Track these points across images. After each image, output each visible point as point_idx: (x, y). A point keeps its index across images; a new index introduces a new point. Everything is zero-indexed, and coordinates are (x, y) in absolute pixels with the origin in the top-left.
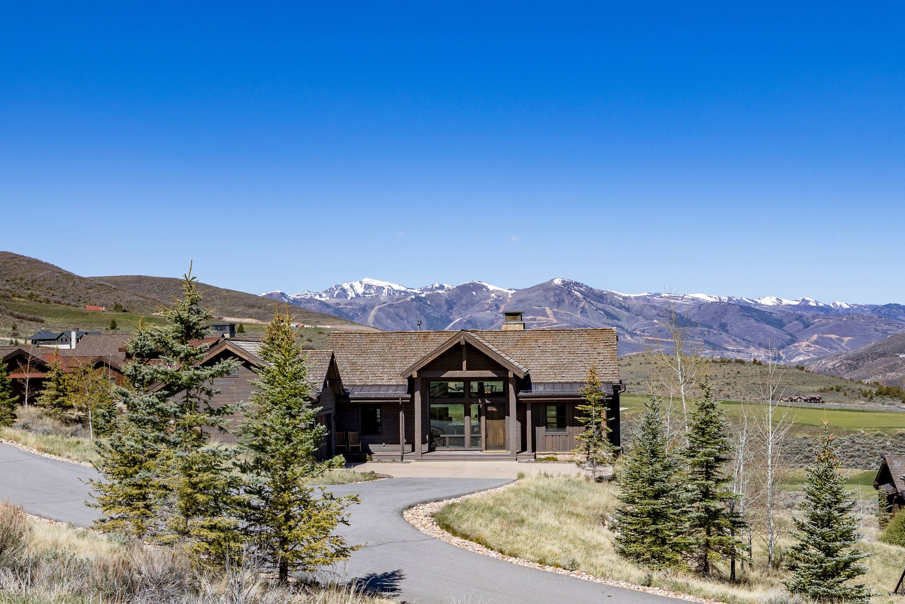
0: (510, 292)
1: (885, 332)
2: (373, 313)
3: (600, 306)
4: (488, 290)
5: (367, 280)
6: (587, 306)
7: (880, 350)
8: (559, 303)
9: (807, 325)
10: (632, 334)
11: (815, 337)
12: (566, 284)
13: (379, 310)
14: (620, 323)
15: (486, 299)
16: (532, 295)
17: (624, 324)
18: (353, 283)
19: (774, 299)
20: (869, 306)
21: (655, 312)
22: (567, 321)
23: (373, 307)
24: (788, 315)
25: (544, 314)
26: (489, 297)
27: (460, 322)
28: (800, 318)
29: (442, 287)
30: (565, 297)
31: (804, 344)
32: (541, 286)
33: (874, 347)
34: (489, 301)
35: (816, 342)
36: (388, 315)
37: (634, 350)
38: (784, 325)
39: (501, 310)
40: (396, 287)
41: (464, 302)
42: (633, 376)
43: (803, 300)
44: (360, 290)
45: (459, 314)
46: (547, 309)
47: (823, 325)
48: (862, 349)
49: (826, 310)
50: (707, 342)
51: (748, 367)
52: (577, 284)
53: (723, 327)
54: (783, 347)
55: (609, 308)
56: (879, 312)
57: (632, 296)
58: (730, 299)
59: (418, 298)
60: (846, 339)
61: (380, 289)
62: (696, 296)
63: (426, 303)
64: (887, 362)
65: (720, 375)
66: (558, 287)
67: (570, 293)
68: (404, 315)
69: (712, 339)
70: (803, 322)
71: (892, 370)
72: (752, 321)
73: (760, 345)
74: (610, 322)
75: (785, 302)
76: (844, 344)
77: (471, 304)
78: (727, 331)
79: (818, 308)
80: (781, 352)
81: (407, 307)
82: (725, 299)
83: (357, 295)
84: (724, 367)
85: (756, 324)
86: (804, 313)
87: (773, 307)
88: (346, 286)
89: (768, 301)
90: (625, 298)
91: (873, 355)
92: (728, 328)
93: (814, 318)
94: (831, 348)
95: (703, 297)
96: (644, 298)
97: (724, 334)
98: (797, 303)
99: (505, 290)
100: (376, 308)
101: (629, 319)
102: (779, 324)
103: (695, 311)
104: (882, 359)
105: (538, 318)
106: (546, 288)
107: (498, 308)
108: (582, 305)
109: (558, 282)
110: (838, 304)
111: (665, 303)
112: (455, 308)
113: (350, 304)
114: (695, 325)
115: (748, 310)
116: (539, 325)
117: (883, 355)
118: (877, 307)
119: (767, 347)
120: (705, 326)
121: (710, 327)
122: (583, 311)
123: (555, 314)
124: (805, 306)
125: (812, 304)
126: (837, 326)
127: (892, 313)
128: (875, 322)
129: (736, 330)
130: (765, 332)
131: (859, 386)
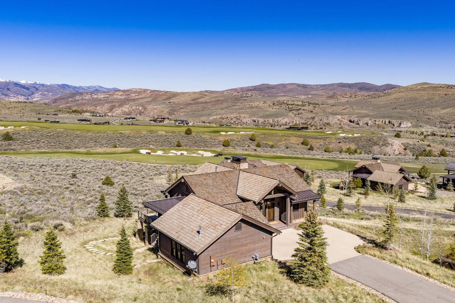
1: (62, 92)
7: (62, 97)
9: (37, 89)
11: (40, 93)
19: (25, 81)
20: (57, 84)
24: (30, 86)
28: (35, 87)
31: (37, 95)
33: (61, 96)
35: (40, 94)
38: (29, 89)
43: (35, 82)
47: (43, 89)
48: (56, 97)
49: (43, 85)
50: (3, 94)
51: (28, 104)
53: (8, 89)
54: (30, 96)
56: (60, 86)
58: (10, 81)
60: (50, 94)
64: (65, 101)
65: (19, 106)
69: (5, 93)
70: (36, 89)
71: (68, 104)
72: (18, 88)
73: (22, 95)
75: (29, 82)
76: (49, 95)
78: (10, 91)
79: (40, 84)
80: (29, 97)
82: (8, 81)
84: (20, 104)
85: (20, 89)
86: (36, 86)
87: (26, 84)
89: (23, 82)
91: (61, 99)
92: (10, 89)
93: (39, 87)
94: (45, 96)
97: (9, 91)
98: (33, 83)
102: (28, 89)
104: (64, 100)
110: (47, 83)
115: (16, 84)
117: (64, 99)
118: (59, 85)
119: (24, 96)
121: (3, 89)
124: (36, 84)
125: (38, 83)
126: (47, 90)
127: (64, 86)
128: (59, 89)
129: (13, 90)
130: (23, 91)
131: (66, 110)
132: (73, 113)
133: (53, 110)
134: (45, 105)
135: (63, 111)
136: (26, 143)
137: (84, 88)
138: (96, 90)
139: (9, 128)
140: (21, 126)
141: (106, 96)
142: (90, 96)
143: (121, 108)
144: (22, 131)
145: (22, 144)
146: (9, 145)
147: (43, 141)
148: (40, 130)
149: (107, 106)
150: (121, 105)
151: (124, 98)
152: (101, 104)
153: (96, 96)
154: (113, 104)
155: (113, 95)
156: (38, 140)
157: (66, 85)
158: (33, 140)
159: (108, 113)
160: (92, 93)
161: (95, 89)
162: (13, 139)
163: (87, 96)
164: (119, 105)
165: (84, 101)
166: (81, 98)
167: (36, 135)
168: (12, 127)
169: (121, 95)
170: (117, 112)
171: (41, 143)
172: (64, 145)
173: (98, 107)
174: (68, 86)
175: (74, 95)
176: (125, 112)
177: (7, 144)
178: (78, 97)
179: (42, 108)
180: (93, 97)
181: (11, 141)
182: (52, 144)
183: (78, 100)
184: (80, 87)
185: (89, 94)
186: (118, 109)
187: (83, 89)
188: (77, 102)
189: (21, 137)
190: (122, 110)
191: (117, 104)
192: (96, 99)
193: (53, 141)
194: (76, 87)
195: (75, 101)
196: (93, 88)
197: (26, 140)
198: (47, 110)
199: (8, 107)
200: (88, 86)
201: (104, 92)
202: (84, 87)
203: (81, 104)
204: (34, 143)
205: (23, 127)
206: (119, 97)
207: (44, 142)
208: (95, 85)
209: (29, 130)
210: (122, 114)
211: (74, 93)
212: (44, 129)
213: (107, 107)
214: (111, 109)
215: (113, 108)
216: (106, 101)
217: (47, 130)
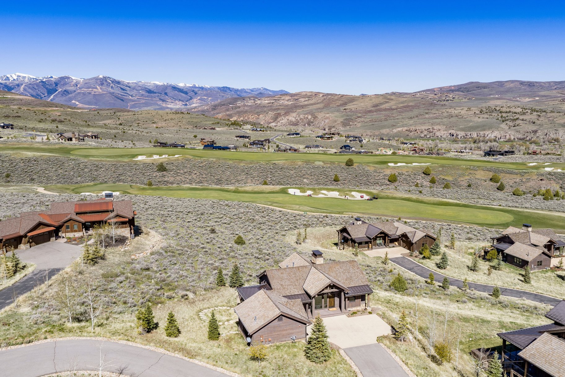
0: (82, 80)
1: (223, 96)
2: (23, 87)
3: (119, 86)
4: (72, 79)
5: (18, 74)
6: (113, 86)
8: (102, 84)
10: (132, 96)
11: (199, 98)
12: (105, 78)
13: (25, 86)
14: (127, 92)
15: (71, 82)
16: (91, 81)
17: (128, 92)
18: (12, 75)
19: (183, 84)
20: (217, 87)
21: (140, 88)
22: (106, 91)
23: (22, 84)
24: (189, 90)
25: (96, 88)
26: (73, 82)
27: (61, 91)
28: (193, 91)
29: (52, 77)
30: (105, 82)
31: (195, 100)
32: (94, 78)
33: (221, 102)
34: (73, 83)
35: (199, 99)
36: (29, 88)
37: (133, 102)
38: (188, 93)
39: (78, 87)
40: (32, 77)
41: (62, 83)
42: (144, 118)
43: (194, 85)
44: (15, 78)
45: (61, 88)
46: (98, 87)
47: (202, 94)
48: (216, 102)
49: (202, 88)
50: (160, 99)
51: (185, 115)
52: (109, 78)
53: (166, 94)
54: (188, 101)
55: (122, 87)
56: (220, 89)
57: (131, 82)
58: (167, 84)
59: (42, 82)
60: (210, 98)
61: (24, 77)
62: (155, 82)
63: (45, 83)
64: (225, 108)
66: (101, 79)
67: (106, 80)
68: (37, 88)
69: (162, 98)
70: (195, 93)
71: (228, 111)
72: (176, 92)
73: (180, 100)
74: (123, 91)
75: (188, 85)
76: (209, 100)
77: (65, 84)
78: (167, 95)
79: (199, 88)
80: (187, 103)
81: (37, 85)
82: (166, 84)
83: (14, 80)
84: (177, 115)
85: (178, 93)
86: (194, 89)
87: (184, 87)
88: (8, 76)
89: (181, 85)
90: (128, 83)
91: (221, 105)
92: (168, 94)
93: (198, 91)
94: (205, 101)
95: (158, 83)
96: (135, 83)
98: (192, 86)
99: (79, 79)
100: (24, 85)
101: (130, 91)
102: (186, 93)
103: (155, 88)
104: (224, 106)
105: (94, 90)
106: (96, 79)
107: (77, 86)
108: (111, 85)
109: (101, 76)
110: (206, 86)
111: (143, 85)
112: (59, 85)
113: (12, 83)
114: (155, 93)
115: (174, 88)
116: (95, 92)
117: (224, 105)
118: (219, 87)
119: (182, 101)
120: (159, 93)
121: (161, 94)
122: (112, 87)
123: (101, 88)
124: (194, 87)
125: (197, 86)
126: (206, 94)
127: (225, 89)
128: (219, 93)
129: (171, 95)
130: (181, 96)
131: (224, 121)
132: (231, 126)
133: (211, 123)
134: (203, 116)
135: (222, 124)
136: (179, 174)
137: (247, 91)
138: (261, 93)
139: (164, 156)
140: (174, 155)
141: (271, 101)
142: (253, 101)
143: (287, 117)
144: (175, 160)
145: (175, 176)
146: (163, 176)
147: (195, 172)
148: (193, 160)
149: (271, 114)
150: (287, 114)
151: (292, 104)
152: (265, 112)
153: (259, 102)
154: (279, 112)
155: (279, 100)
156: (190, 172)
157: (227, 87)
158: (185, 171)
159: (272, 122)
160: (255, 98)
161: (259, 92)
162: (167, 170)
163: (250, 101)
164: (285, 113)
165: (246, 108)
166: (243, 103)
167: (189, 166)
168: (167, 156)
169: (288, 100)
170: (282, 121)
171: (193, 175)
172: (216, 177)
173: (261, 116)
174: (229, 88)
175: (235, 100)
176: (291, 121)
177: (161, 175)
178: (239, 103)
180: (256, 102)
181: (164, 172)
182: (204, 176)
183: (239, 107)
184: (243, 91)
185: (252, 99)
186: (284, 118)
187: (246, 92)
188: (238, 110)
189: (174, 168)
190: (288, 120)
191: (283, 112)
192: (259, 106)
193: (205, 172)
194: (238, 90)
195: (236, 108)
196: (257, 90)
197: (179, 171)
200: (251, 88)
201: (269, 96)
202: (247, 89)
203: (242, 111)
204: (186, 174)
205: (176, 156)
206: (286, 103)
207: (196, 174)
208: (260, 87)
209: (182, 159)
210: (287, 124)
211: (235, 98)
212: (197, 158)
213: (271, 116)
214: (275, 119)
215: (277, 117)
216: (270, 108)
217: (200, 159)
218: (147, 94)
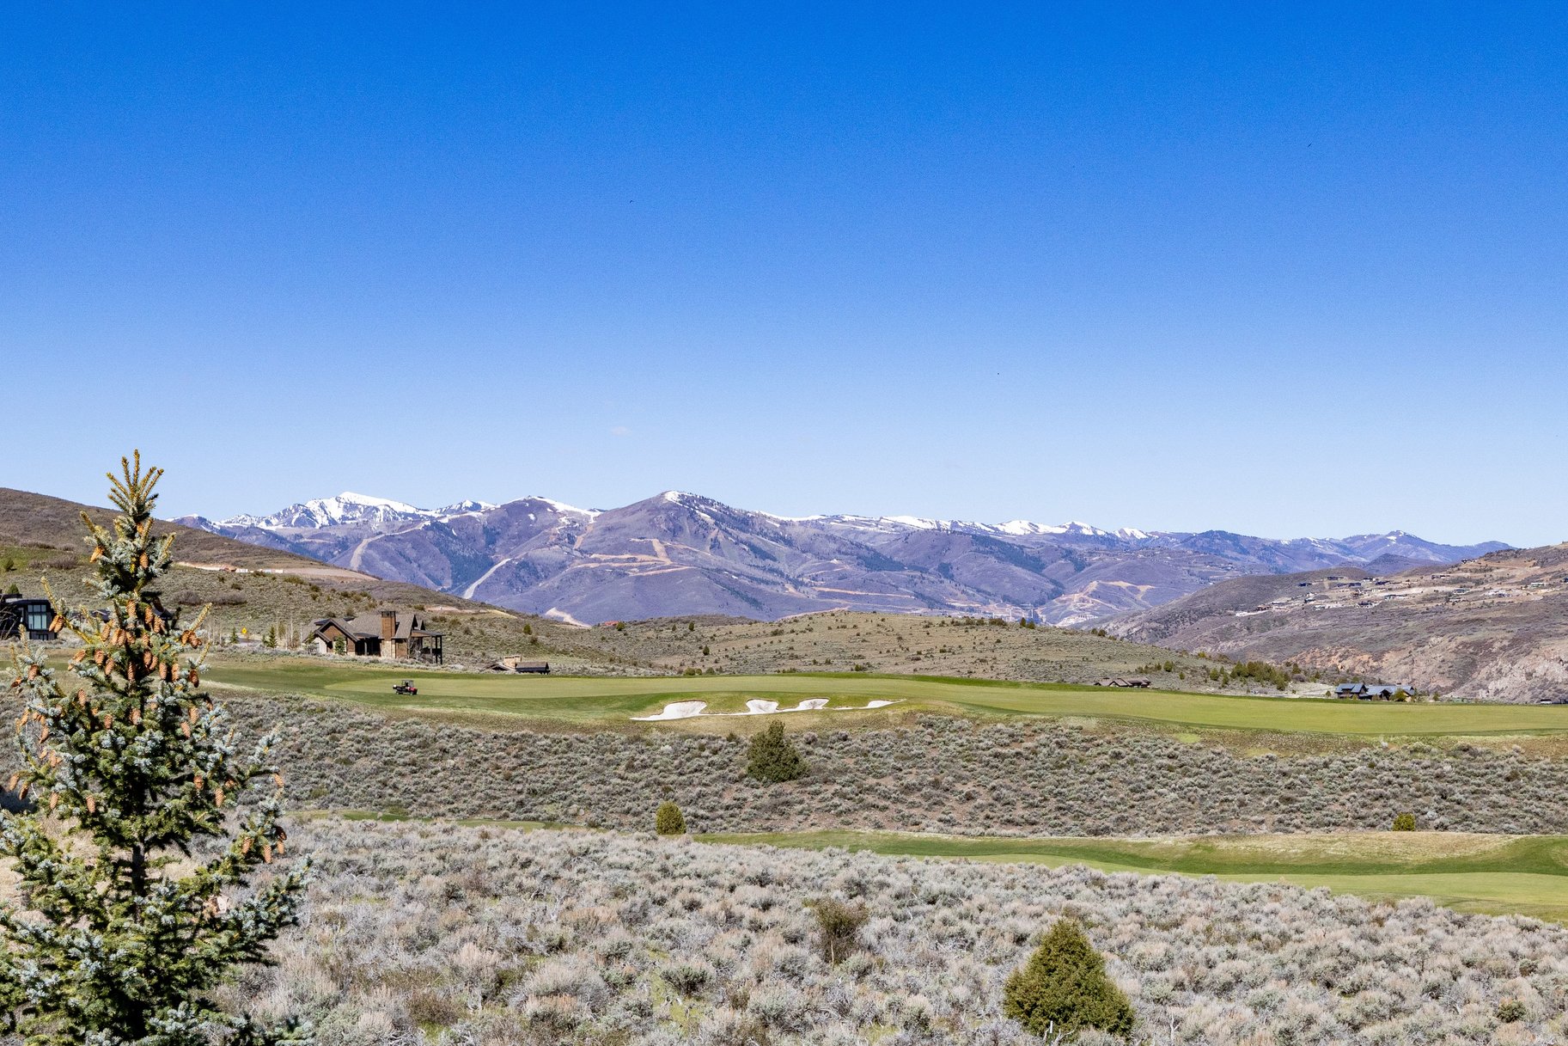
0: (593, 515)
1: (1205, 577)
2: (359, 550)
3: (743, 536)
4: (555, 511)
5: (348, 496)
6: (721, 537)
7: (1202, 606)
8: (675, 532)
9: (1080, 566)
10: (797, 584)
11: (1094, 585)
12: (686, 500)
13: (370, 545)
14: (776, 565)
15: (551, 526)
16: (628, 520)
17: (782, 566)
18: (325, 501)
19: (1025, 524)
20: (1179, 535)
21: (833, 546)
22: (689, 563)
23: (359, 540)
24: (1049, 549)
25: (650, 550)
26: (556, 523)
27: (508, 566)
28: (1069, 554)
29: (476, 507)
30: (684, 522)
31: (1076, 597)
32: (643, 505)
33: (1194, 600)
34: (557, 530)
35: (1095, 594)
36: (385, 554)
37: (800, 610)
38: (1043, 567)
39: (577, 545)
40: (399, 507)
41: (514, 531)
42: (818, 649)
43: (1073, 526)
44: (337, 512)
45: (507, 552)
46: (655, 542)
47: (1106, 566)
48: (1173, 604)
49: (1109, 541)
50: (917, 593)
51: (1013, 632)
52: (704, 500)
53: (945, 570)
54: (1042, 603)
55: (757, 540)
56: (1193, 544)
57: (795, 520)
58: (954, 524)
59: (436, 526)
60: (1143, 588)
61: (371, 511)
62: (900, 519)
63: (449, 534)
64: (1216, 624)
66: (672, 506)
67: (692, 515)
68: (413, 554)
69: (928, 591)
70: (1074, 561)
71: (1226, 637)
72: (992, 559)
73: (1006, 599)
74: (761, 563)
75: (1044, 528)
76: (1139, 597)
77: (526, 534)
78: (951, 578)
79: (1096, 538)
80: (1038, 611)
81: (416, 540)
82: (946, 524)
83: (332, 522)
84: (973, 632)
85: (998, 565)
86: (1074, 546)
87: (1027, 538)
88: (313, 506)
89: (1016, 529)
90: (784, 524)
91: (1192, 613)
92: (954, 572)
93: (1091, 554)
94: (1119, 603)
95: (912, 521)
96: (815, 524)
97: (947, 581)
98: (1062, 531)
99: (584, 512)
100: (365, 542)
101: (791, 558)
102: (1035, 565)
103: (899, 544)
104: (1209, 619)
105: (640, 557)
106: (653, 507)
107: (572, 541)
108: (713, 535)
109: (672, 497)
110: (1128, 531)
111: (849, 532)
112: (500, 542)
113: (320, 536)
114: (899, 567)
115: (986, 543)
116: (642, 568)
117: (1208, 613)
118: (1190, 536)
119: (1016, 603)
120: (916, 569)
121: (923, 570)
122: (715, 545)
123: (668, 550)
124: (1075, 535)
125: (1086, 532)
126: (1128, 567)
127: (1214, 544)
128: (1188, 561)
129: (966, 576)
130: (1013, 578)
131: (1201, 662)
132: (1237, 683)
133: (1133, 667)
134: (1096, 638)
135: (1187, 674)
136: (870, 799)
137: (1320, 549)
138: (1387, 559)
139: (804, 705)
140: (865, 699)
141: (1440, 589)
142: (1348, 592)
143: (1524, 661)
144: (865, 724)
145: (846, 804)
146: (774, 808)
147: (969, 788)
148: (966, 723)
149: (1442, 648)
150: (1522, 643)
151: (1545, 598)
152: (1409, 636)
153: (1380, 594)
154: (1480, 635)
155: (1478, 583)
156: (936, 784)
157: (1223, 534)
158: (911, 779)
159: (1451, 689)
160: (1360, 575)
161: (1380, 551)
162: (805, 772)
163: (1333, 594)
164: (1515, 642)
165: (1314, 623)
166: (1298, 603)
167: (934, 754)
168: (821, 704)
169: (1525, 583)
170: (1500, 684)
171: (952, 801)
172: (1089, 822)
173: (1390, 657)
174: (1235, 538)
175: (1261, 588)
176: (1545, 684)
177: (766, 800)
178: (1282, 604)
179: (1075, 655)
180: (1366, 597)
181: (789, 787)
182: (1019, 812)
183: (1282, 621)
184: (1300, 548)
185: (1346, 580)
186: (1506, 667)
187: (1314, 555)
188: (1275, 632)
189: (850, 762)
190: (1529, 675)
191: (1500, 637)
192: (1383, 611)
193: (1028, 790)
194: (1276, 547)
195: (1265, 625)
196: (1368, 547)
197: (871, 781)
198: (1100, 666)
199: (913, 652)
200: (1339, 536)
201: (1428, 569)
202: (1322, 542)
203: (1295, 638)
204: (911, 799)
205: (874, 704)
206: (1517, 594)
207: (969, 797)
208: (1383, 532)
209: (906, 718)
210: (1527, 697)
211: (1263, 580)
212: (988, 715)
213: (1439, 656)
214: (1466, 666)
215: (1473, 664)
216: (1436, 616)
217: (1006, 722)
218: (863, 572)
